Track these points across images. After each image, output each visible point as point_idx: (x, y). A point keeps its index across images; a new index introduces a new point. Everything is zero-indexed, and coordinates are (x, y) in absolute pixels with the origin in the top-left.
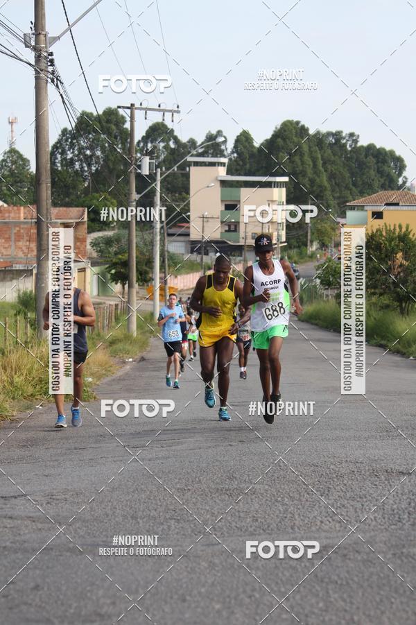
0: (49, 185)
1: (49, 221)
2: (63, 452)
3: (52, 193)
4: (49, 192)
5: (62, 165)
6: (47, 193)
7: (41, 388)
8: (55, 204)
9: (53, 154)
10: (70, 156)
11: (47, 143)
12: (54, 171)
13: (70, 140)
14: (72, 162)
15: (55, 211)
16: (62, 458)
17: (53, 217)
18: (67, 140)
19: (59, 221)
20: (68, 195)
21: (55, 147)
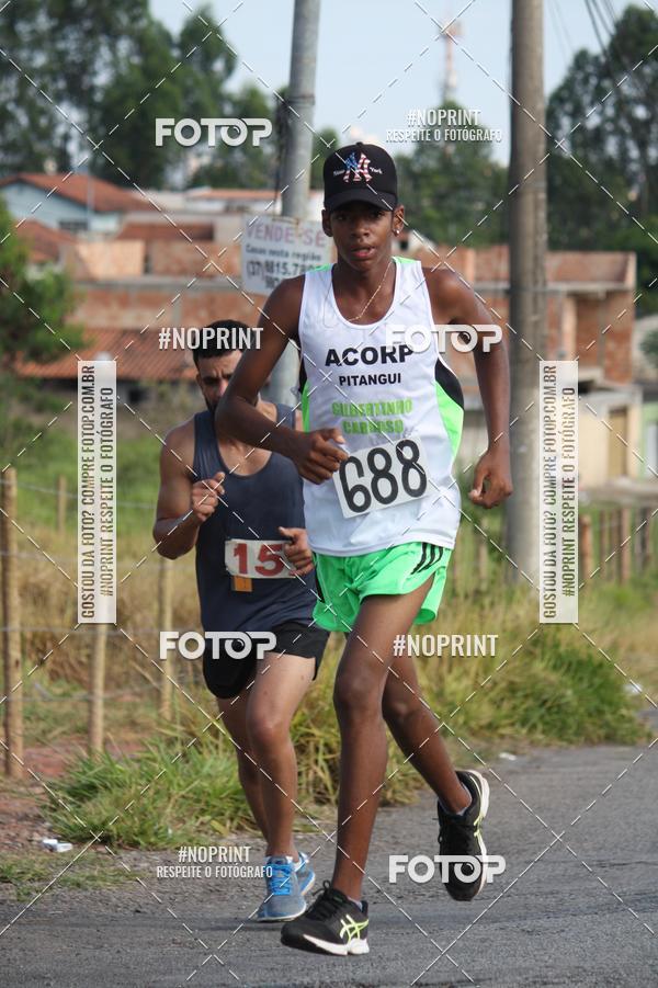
0: (542, 196)
1: (539, 288)
2: (571, 872)
3: (550, 217)
4: (542, 215)
5: (574, 146)
6: (536, 217)
7: (514, 708)
8: (554, 245)
9: (551, 117)
10: (593, 120)
11: (539, 89)
12: (554, 161)
13: (593, 81)
14: (598, 137)
15: (553, 262)
16: (567, 888)
17: (549, 275)
18: (586, 81)
19: (564, 287)
20: (586, 220)
21: (558, 98)
